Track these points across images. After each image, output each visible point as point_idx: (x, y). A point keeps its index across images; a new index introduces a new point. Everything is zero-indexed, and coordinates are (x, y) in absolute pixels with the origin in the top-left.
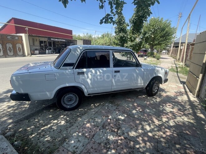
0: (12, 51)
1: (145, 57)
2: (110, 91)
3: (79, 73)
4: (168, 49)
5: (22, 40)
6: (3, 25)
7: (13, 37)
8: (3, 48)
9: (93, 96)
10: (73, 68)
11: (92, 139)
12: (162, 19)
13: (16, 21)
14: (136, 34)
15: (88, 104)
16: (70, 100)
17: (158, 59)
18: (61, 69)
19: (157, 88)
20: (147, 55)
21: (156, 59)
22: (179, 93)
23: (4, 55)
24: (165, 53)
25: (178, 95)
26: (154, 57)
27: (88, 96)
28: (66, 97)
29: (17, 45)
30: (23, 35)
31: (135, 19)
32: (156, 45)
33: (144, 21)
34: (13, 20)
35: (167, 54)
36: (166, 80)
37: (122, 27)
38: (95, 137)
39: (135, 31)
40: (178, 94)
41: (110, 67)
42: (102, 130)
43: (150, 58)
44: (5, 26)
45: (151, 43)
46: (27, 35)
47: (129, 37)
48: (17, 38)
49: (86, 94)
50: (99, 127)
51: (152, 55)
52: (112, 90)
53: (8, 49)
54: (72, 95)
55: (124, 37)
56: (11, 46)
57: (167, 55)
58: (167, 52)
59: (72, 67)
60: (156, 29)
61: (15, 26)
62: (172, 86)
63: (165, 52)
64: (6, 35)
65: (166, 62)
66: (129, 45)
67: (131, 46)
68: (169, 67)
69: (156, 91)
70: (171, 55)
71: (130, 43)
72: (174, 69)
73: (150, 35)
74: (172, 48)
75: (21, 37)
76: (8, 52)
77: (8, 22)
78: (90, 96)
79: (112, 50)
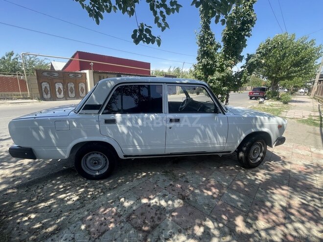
0: (74, 92)
1: (261, 100)
2: (163, 153)
3: (107, 122)
4: (309, 86)
5: (86, 79)
6: (68, 60)
7: (76, 74)
8: (64, 88)
9: (135, 159)
10: (99, 113)
11: (96, 239)
12: (294, 35)
13: (81, 54)
14: (230, 59)
15: (129, 171)
16: (95, 163)
17: (286, 103)
18: (81, 114)
19: (261, 155)
20: (266, 96)
21: (282, 103)
22: (313, 167)
23: (64, 97)
24: (303, 94)
25: (311, 173)
26: (278, 99)
27: (125, 158)
28: (90, 158)
29: (80, 85)
30: (87, 72)
31: (227, 34)
32: (282, 79)
33: (246, 37)
34: (78, 54)
35: (308, 95)
36: (281, 141)
37: (205, 48)
38: (103, 235)
39: (229, 55)
40: (312, 169)
41: (163, 112)
42: (122, 224)
43: (270, 101)
44: (70, 61)
45: (274, 75)
46: (92, 71)
47: (218, 64)
48: (80, 76)
49: (121, 156)
50: (122, 218)
51: (275, 96)
52: (166, 153)
53: (69, 89)
54: (99, 156)
55: (208, 64)
56: (73, 86)
57: (308, 97)
58: (307, 91)
59: (97, 111)
60: (270, 48)
61: (80, 61)
62: (300, 152)
63: (303, 91)
64: (68, 72)
65: (301, 108)
66: (215, 78)
67: (218, 79)
68: (304, 117)
69: (259, 159)
70: (314, 96)
71: (217, 75)
72: (315, 120)
73: (257, 60)
74: (316, 84)
75: (85, 74)
76: (70, 93)
77: (73, 57)
78: (131, 159)
79: (167, 83)
